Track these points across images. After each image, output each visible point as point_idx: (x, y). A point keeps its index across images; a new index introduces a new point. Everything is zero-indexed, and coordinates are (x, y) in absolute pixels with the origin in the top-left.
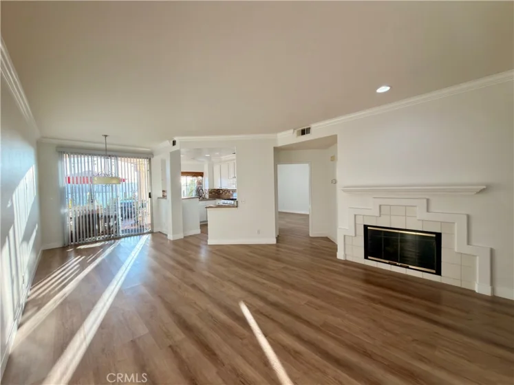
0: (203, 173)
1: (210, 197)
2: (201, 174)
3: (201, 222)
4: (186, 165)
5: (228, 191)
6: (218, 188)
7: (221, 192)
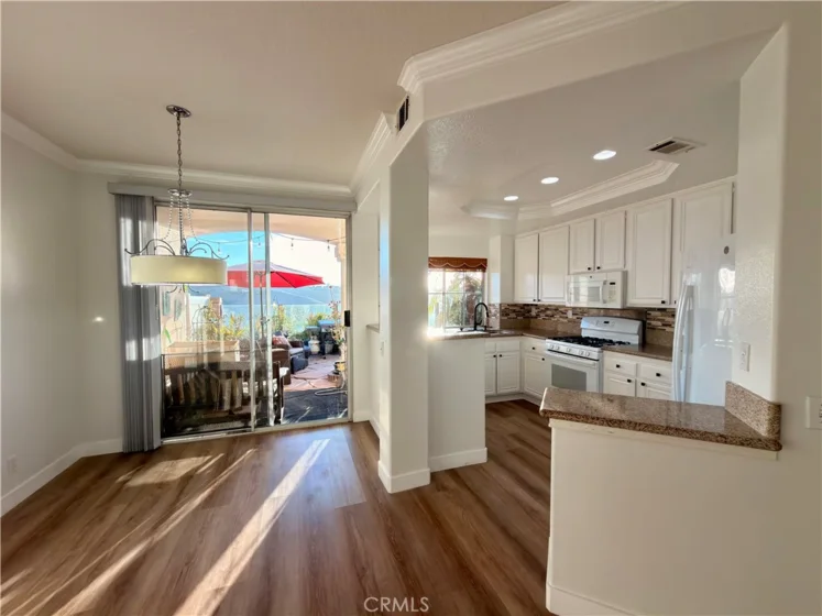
0: (485, 261)
1: (503, 326)
2: (480, 264)
3: (487, 397)
4: (443, 240)
5: (558, 310)
6: (530, 301)
7: (534, 312)
